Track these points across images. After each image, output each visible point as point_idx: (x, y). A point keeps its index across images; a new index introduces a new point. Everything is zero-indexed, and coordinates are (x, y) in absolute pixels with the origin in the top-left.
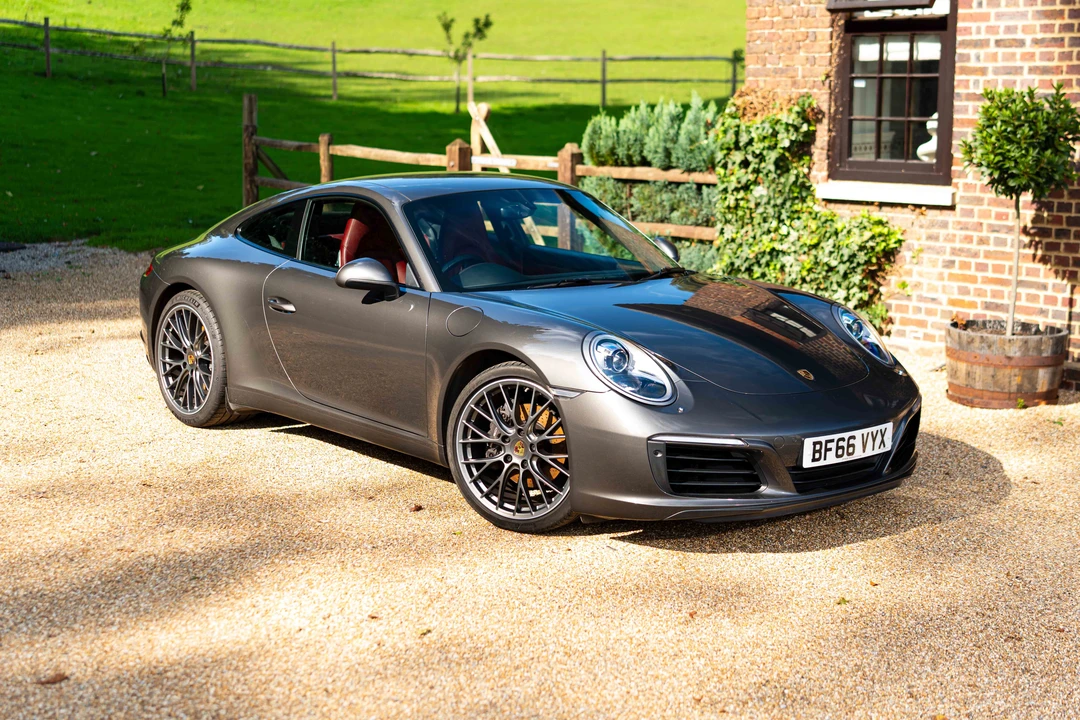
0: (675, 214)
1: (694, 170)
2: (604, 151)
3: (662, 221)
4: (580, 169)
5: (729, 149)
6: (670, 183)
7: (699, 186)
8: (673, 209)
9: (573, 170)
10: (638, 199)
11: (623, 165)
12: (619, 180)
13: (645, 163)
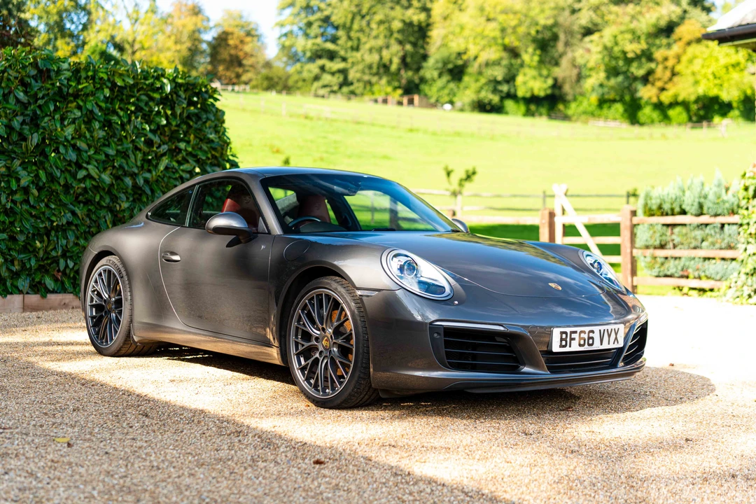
0: (705, 244)
1: (719, 215)
2: (654, 207)
3: (695, 248)
4: (635, 220)
5: (748, 199)
6: (701, 225)
7: (723, 225)
8: (703, 241)
9: (631, 220)
10: (678, 236)
11: (667, 214)
12: (664, 225)
13: (683, 212)
